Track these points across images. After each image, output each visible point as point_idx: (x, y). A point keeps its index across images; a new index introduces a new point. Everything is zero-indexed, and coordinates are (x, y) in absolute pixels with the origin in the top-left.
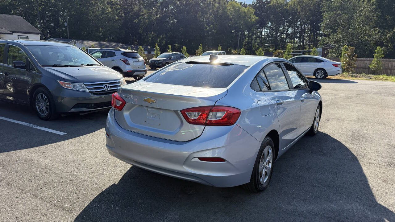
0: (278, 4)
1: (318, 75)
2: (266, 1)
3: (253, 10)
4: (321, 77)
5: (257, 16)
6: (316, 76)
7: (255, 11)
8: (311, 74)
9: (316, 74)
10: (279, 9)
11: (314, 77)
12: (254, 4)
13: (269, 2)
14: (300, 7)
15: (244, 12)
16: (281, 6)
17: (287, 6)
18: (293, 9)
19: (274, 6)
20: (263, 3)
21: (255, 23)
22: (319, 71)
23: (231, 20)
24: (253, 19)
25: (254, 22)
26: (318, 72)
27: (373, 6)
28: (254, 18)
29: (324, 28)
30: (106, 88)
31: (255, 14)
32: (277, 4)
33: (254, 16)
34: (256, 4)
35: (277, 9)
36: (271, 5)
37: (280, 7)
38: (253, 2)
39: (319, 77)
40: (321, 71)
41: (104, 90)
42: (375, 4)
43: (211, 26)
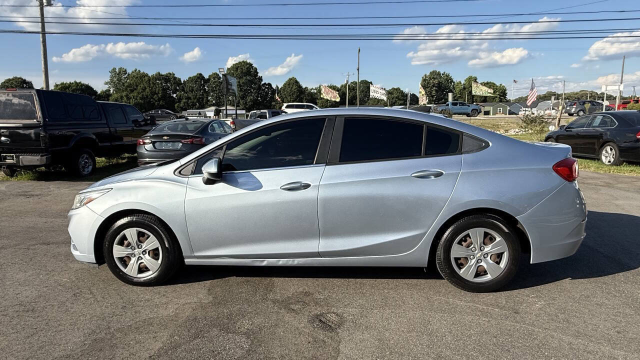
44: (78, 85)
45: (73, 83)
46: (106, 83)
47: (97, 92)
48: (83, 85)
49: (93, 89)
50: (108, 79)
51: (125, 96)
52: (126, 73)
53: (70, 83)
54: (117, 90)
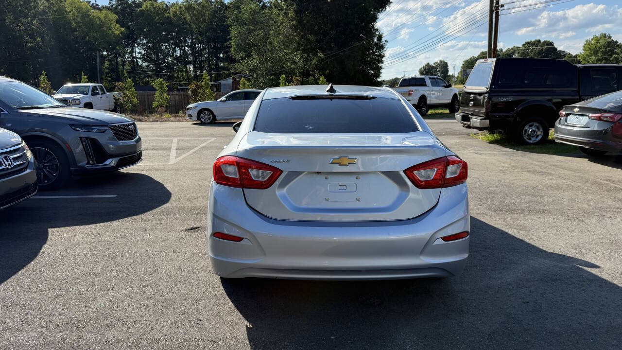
0: (154, 8)
2: (132, 2)
3: (113, 17)
5: (122, 27)
7: (117, 17)
10: (157, 18)
12: (112, 6)
13: (139, 5)
14: (190, 15)
15: (99, 18)
16: (160, 12)
17: (170, 14)
18: (179, 18)
19: (148, 11)
20: (129, 6)
21: (122, 37)
23: (75, 30)
24: (116, 30)
25: (118, 36)
27: (292, 21)
28: (118, 30)
29: (235, 49)
30: (7, 163)
31: (118, 22)
32: (153, 10)
33: (118, 26)
34: (117, 6)
35: (154, 16)
36: (143, 10)
37: (158, 14)
38: (110, 3)
41: (4, 167)
42: (295, 19)
43: (39, 39)
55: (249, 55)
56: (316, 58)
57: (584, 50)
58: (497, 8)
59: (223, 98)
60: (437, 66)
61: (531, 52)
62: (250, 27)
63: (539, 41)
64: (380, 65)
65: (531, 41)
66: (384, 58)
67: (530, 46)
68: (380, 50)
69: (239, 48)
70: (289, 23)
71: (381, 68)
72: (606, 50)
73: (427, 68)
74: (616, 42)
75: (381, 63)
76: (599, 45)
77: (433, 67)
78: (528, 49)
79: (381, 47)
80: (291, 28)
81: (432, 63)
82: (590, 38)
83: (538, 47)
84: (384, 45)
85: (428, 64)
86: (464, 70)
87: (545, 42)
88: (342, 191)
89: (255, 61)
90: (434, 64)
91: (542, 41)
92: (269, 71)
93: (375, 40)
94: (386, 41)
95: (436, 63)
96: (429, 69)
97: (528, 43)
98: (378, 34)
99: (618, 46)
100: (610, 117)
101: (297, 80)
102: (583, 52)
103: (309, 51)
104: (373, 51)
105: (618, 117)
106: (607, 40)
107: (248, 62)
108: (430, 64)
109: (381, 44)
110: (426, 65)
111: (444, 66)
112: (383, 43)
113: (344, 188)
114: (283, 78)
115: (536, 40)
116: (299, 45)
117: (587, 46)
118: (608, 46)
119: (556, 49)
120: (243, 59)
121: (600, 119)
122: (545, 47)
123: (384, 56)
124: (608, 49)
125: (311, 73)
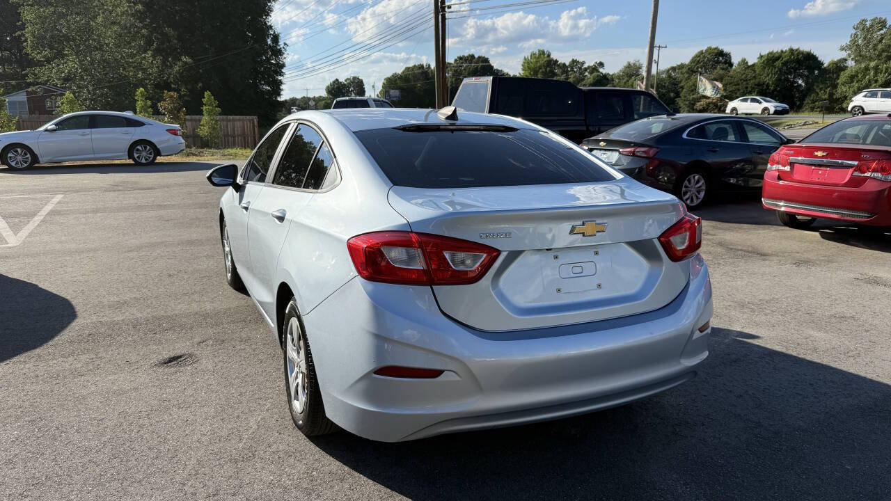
1: (138, 157)
4: (146, 160)
6: (134, 159)
8: (122, 156)
9: (136, 156)
11: (131, 161)
22: (139, 147)
26: (138, 150)
29: (33, 44)
39: (144, 161)
40: (145, 148)
44: (793, 54)
45: (786, 51)
46: (842, 49)
47: (822, 64)
48: (802, 53)
49: (817, 58)
50: (846, 41)
51: (873, 68)
52: (885, 27)
53: (782, 51)
54: (859, 57)
55: (60, 55)
56: (180, 63)
57: (523, 70)
58: (443, 9)
59: (50, 126)
60: (349, 84)
61: (464, 70)
62: (60, 9)
63: (473, 56)
64: (280, 78)
65: (464, 56)
66: (285, 68)
67: (462, 63)
68: (278, 57)
69: (40, 42)
70: (129, 7)
71: (281, 82)
72: (546, 71)
73: (336, 86)
74: (557, 61)
75: (281, 75)
76: (538, 65)
77: (344, 85)
78: (461, 66)
79: (278, 53)
80: (133, 15)
81: (342, 80)
82: (528, 54)
83: (473, 65)
84: (283, 49)
85: (337, 80)
86: (386, 92)
87: (479, 57)
88: (578, 275)
89: (71, 64)
90: (346, 80)
91: (476, 56)
92: (100, 81)
93: (269, 41)
94: (285, 44)
95: (348, 79)
96: (338, 88)
97: (461, 58)
98: (272, 33)
99: (558, 66)
100: (643, 152)
101: (171, 97)
102: (522, 72)
103: (167, 52)
104: (267, 57)
105: (652, 152)
106: (547, 59)
107: (58, 65)
108: (340, 80)
109: (278, 48)
110: (334, 82)
111: (358, 85)
112: (281, 46)
113: (578, 270)
114: (141, 93)
115: (470, 55)
116: (149, 42)
117: (526, 65)
118: (548, 66)
119: (492, 67)
120: (48, 61)
121: (633, 154)
122: (481, 64)
123: (283, 66)
124: (548, 69)
125: (173, 86)
